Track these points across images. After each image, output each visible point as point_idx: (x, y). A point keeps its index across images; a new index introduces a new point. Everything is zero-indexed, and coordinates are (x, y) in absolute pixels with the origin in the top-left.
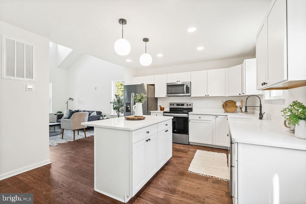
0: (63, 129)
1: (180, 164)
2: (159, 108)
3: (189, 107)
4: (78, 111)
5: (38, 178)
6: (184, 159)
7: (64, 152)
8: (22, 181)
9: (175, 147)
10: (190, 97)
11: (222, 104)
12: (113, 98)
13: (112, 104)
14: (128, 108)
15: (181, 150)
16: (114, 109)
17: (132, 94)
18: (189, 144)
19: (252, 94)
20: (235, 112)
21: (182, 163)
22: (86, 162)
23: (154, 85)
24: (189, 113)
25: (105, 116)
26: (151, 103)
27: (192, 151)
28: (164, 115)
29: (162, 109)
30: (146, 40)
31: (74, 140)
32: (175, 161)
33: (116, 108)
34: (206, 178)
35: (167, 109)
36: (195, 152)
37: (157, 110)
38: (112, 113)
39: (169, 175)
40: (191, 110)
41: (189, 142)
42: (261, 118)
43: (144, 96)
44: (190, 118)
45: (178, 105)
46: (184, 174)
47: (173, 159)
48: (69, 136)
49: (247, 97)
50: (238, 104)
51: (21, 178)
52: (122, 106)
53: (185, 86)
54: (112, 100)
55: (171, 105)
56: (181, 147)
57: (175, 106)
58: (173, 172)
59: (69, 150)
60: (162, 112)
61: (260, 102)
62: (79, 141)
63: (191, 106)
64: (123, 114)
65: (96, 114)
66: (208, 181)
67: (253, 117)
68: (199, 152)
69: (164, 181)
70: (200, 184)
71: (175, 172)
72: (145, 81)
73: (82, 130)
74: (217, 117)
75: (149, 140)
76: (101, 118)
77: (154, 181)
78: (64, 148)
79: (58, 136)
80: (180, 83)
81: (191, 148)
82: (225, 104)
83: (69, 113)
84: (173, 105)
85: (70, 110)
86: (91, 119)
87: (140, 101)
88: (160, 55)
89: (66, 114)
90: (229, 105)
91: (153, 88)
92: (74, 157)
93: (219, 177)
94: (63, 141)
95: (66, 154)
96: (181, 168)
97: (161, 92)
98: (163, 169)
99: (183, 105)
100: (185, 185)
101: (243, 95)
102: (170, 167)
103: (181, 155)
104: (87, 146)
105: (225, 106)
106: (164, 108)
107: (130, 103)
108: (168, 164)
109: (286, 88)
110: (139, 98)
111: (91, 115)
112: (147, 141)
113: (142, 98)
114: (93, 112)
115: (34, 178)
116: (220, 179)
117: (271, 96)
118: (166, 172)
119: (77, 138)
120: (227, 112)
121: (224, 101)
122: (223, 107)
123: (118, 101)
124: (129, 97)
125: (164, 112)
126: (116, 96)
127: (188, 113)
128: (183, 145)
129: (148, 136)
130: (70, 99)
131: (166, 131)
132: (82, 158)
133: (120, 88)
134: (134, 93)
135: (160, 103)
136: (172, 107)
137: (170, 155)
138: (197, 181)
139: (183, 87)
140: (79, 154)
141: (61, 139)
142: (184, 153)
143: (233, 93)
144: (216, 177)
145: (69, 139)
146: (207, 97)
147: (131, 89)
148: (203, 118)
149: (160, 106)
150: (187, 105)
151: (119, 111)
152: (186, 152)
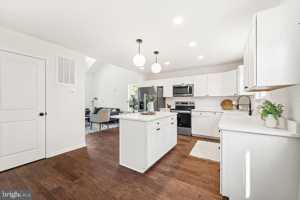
0: (92, 122)
1: (183, 150)
2: (166, 106)
3: (192, 105)
4: (101, 108)
5: (79, 155)
6: (187, 146)
7: (94, 139)
8: (69, 157)
9: (179, 137)
10: (193, 97)
11: (220, 102)
12: (129, 98)
13: (129, 103)
14: (142, 105)
15: (184, 140)
16: (130, 106)
17: (145, 94)
18: (191, 136)
19: (243, 95)
20: (232, 110)
21: (185, 150)
22: (111, 146)
23: (162, 87)
24: (192, 110)
25: (123, 112)
26: (160, 102)
27: (194, 141)
28: (170, 112)
29: (169, 107)
30: (156, 53)
31: (100, 130)
32: (179, 148)
33: (131, 105)
34: (203, 161)
35: (173, 107)
36: (196, 142)
37: (165, 107)
38: (128, 110)
39: (174, 157)
40: (193, 107)
41: (191, 134)
42: (250, 114)
43: (156, 96)
44: (192, 115)
45: (182, 103)
46: (186, 157)
47: (177, 147)
48: (96, 128)
49: (239, 97)
50: (234, 103)
51: (69, 155)
52: (137, 104)
53: (188, 88)
54: (129, 100)
55: (176, 103)
56: (185, 138)
57: (180, 105)
58: (177, 155)
59: (97, 137)
60: (169, 109)
61: (250, 101)
62: (104, 132)
63: (194, 104)
64: (137, 111)
65: (115, 111)
66: (204, 162)
67: (245, 114)
68: (199, 142)
69: (170, 161)
70: (198, 164)
71: (179, 155)
72: (155, 84)
73: (106, 123)
74: (215, 113)
75: (159, 129)
76: (120, 113)
77: (163, 161)
78: (93, 136)
79: (88, 127)
80: (184, 85)
81: (193, 139)
82: (223, 103)
83: (95, 110)
84: (178, 103)
85: (95, 107)
86: (112, 114)
87: (152, 100)
88: (167, 63)
89: (92, 110)
90: (227, 103)
91: (162, 89)
92: (102, 143)
93: (214, 160)
94: (92, 131)
95: (95, 140)
96: (184, 153)
97: (168, 93)
98: (169, 153)
99: (186, 103)
100: (186, 164)
101: (237, 95)
102: (175, 152)
103: (184, 144)
104: (110, 135)
105: (222, 104)
106: (171, 106)
107: (143, 102)
108: (173, 149)
109: (268, 90)
110: (151, 98)
111: (112, 112)
112: (158, 130)
113: (154, 98)
114: (113, 109)
115: (77, 155)
116: (214, 162)
117: (261, 96)
118: (172, 155)
119: (102, 129)
120: (224, 109)
121: (222, 101)
122: (221, 105)
123: (134, 100)
124: (142, 97)
125: (171, 110)
126: (132, 96)
127: (190, 110)
128: (186, 137)
129: (158, 126)
130: (95, 98)
131: (172, 124)
132: (108, 143)
133: (133, 89)
134: (146, 94)
135: (167, 102)
136: (178, 105)
137: (176, 143)
138: (196, 162)
139: (187, 89)
140: (106, 140)
141: (90, 130)
142: (187, 143)
143: (229, 93)
144: (212, 160)
145: (96, 130)
146: (207, 97)
147: (143, 91)
148: (203, 114)
149: (167, 104)
150: (190, 103)
151: (134, 108)
152: (189, 142)
